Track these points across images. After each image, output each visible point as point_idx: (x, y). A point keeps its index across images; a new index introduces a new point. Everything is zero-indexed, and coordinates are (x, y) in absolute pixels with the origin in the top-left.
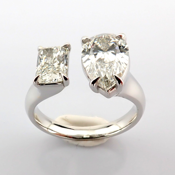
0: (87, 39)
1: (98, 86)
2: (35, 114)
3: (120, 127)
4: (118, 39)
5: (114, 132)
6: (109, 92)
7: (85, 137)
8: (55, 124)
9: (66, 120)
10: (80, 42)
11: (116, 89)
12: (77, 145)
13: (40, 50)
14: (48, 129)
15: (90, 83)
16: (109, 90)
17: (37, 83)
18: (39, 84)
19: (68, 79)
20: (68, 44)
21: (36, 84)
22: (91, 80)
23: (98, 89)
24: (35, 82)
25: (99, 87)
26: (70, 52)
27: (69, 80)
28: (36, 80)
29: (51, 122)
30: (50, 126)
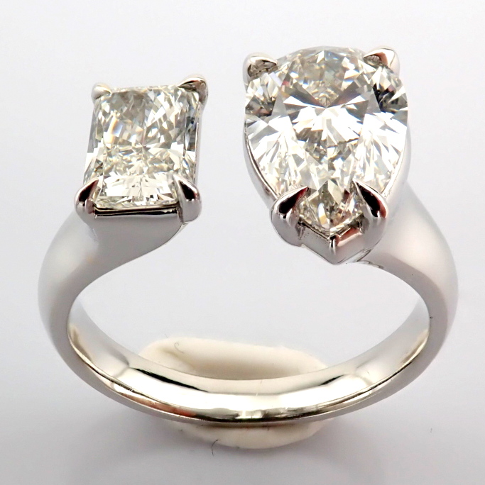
0: (265, 61)
1: (300, 219)
2: (72, 326)
3: (368, 383)
4: (372, 64)
6: (337, 243)
7: (243, 416)
8: (138, 370)
10: (240, 73)
11: (363, 232)
12: (214, 446)
13: (98, 96)
14: (112, 381)
15: (273, 208)
16: (339, 233)
17: (89, 208)
18: (96, 212)
19: (198, 195)
20: (199, 80)
21: (84, 210)
22: (275, 199)
23: (299, 231)
24: (81, 204)
25: (305, 224)
26: (203, 109)
27: (199, 199)
28: (85, 195)
29: (127, 363)
30: (122, 373)
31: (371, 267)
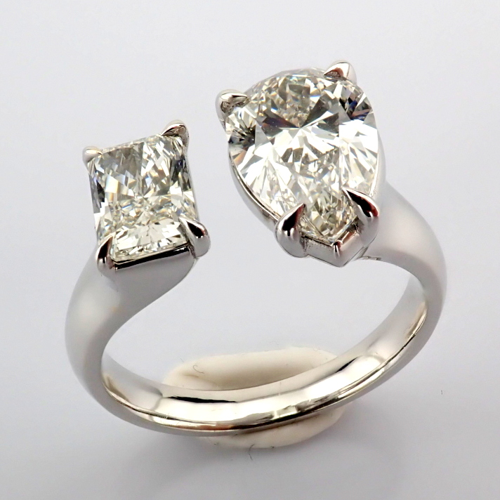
0: (234, 97)
1: (303, 233)
2: (105, 375)
3: (381, 360)
5: (364, 380)
6: (339, 247)
8: (173, 398)
9: (195, 376)
10: (214, 115)
11: (360, 232)
12: (250, 450)
13: (90, 159)
14: (151, 415)
15: (277, 229)
16: (340, 238)
17: (109, 264)
18: (116, 266)
19: (206, 230)
20: (178, 125)
21: (105, 266)
22: (275, 221)
23: (303, 244)
24: (101, 260)
25: (307, 237)
26: (187, 150)
27: (207, 234)
28: (104, 252)
29: (161, 394)
30: (157, 406)
31: (369, 261)
